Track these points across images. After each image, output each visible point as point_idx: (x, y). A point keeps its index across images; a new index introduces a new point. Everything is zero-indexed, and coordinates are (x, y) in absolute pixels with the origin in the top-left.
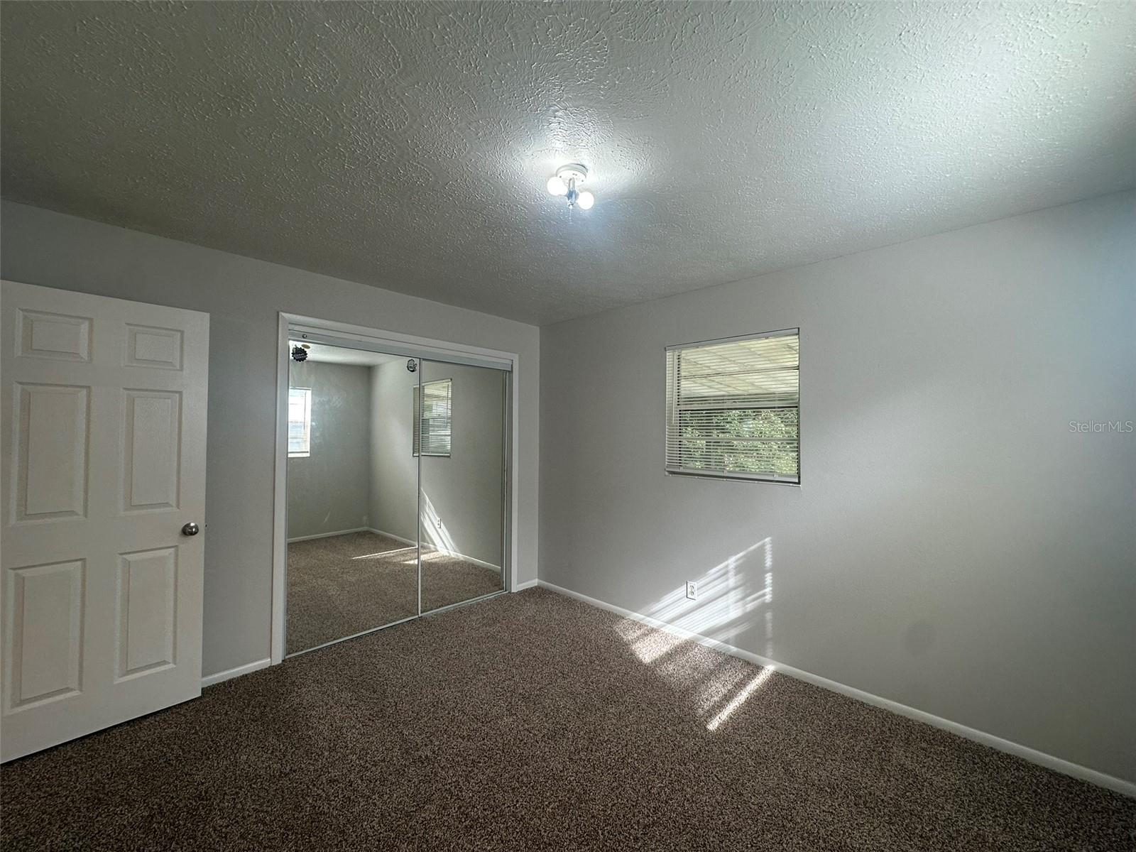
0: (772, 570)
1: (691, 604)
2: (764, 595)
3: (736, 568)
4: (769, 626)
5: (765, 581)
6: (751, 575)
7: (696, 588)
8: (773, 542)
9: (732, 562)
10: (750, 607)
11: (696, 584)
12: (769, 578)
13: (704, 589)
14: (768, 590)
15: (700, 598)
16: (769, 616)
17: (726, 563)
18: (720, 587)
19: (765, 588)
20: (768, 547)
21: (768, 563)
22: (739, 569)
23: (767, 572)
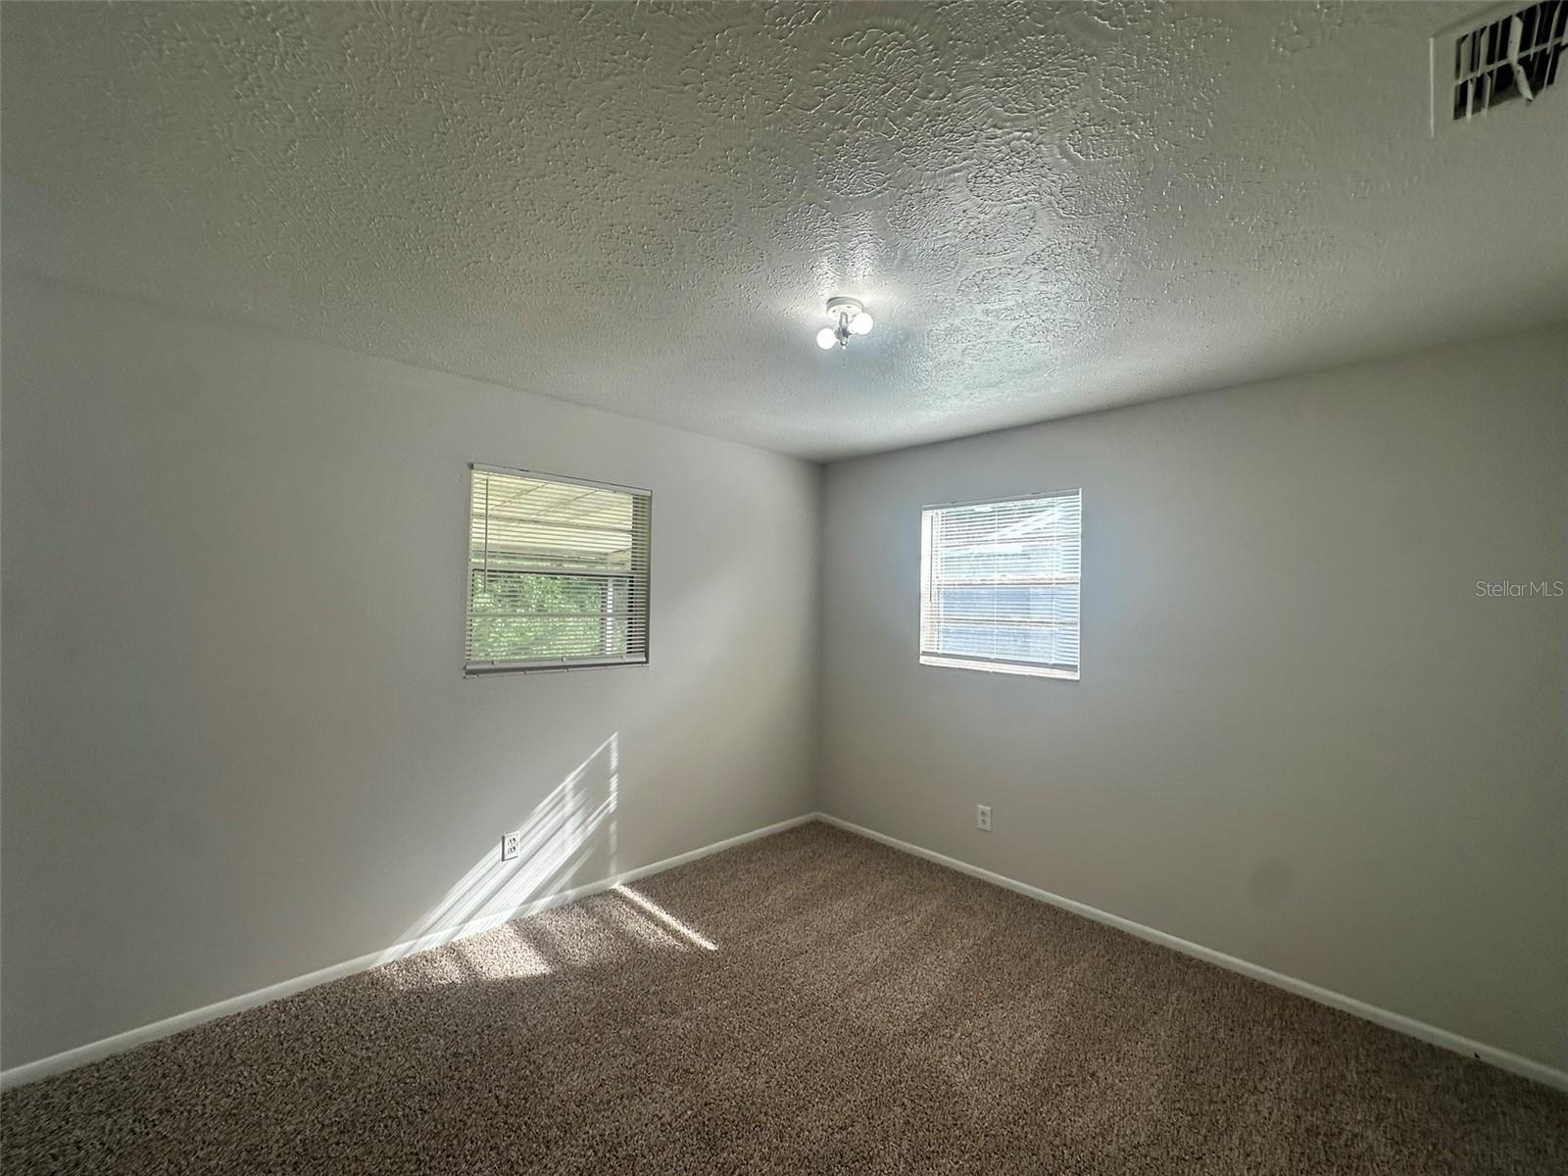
0: (619, 770)
1: (511, 865)
2: (608, 805)
3: (575, 787)
4: (613, 840)
5: (609, 788)
6: (592, 789)
7: (518, 839)
8: (620, 739)
9: (569, 782)
10: (591, 829)
11: (518, 834)
12: (614, 782)
13: (528, 838)
14: (613, 797)
15: (521, 853)
16: (613, 827)
17: (560, 788)
18: (553, 821)
19: (609, 796)
20: (614, 745)
21: (614, 763)
22: (577, 788)
23: (614, 775)
